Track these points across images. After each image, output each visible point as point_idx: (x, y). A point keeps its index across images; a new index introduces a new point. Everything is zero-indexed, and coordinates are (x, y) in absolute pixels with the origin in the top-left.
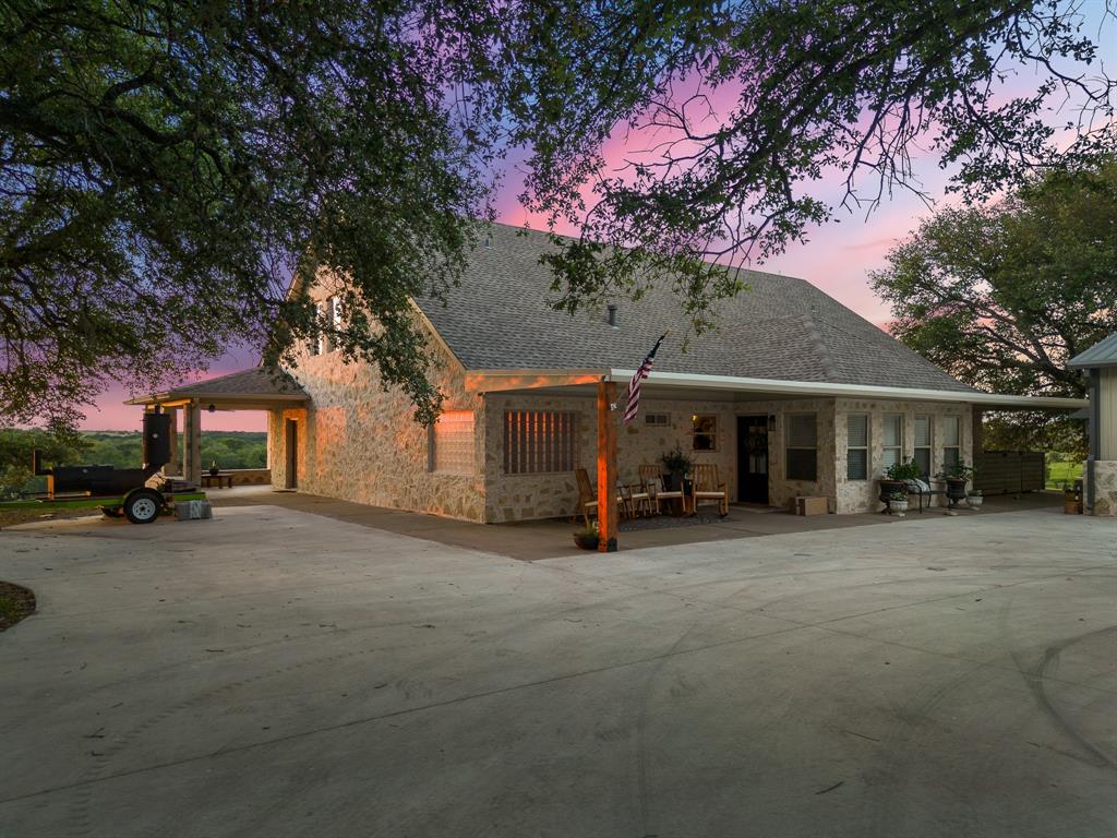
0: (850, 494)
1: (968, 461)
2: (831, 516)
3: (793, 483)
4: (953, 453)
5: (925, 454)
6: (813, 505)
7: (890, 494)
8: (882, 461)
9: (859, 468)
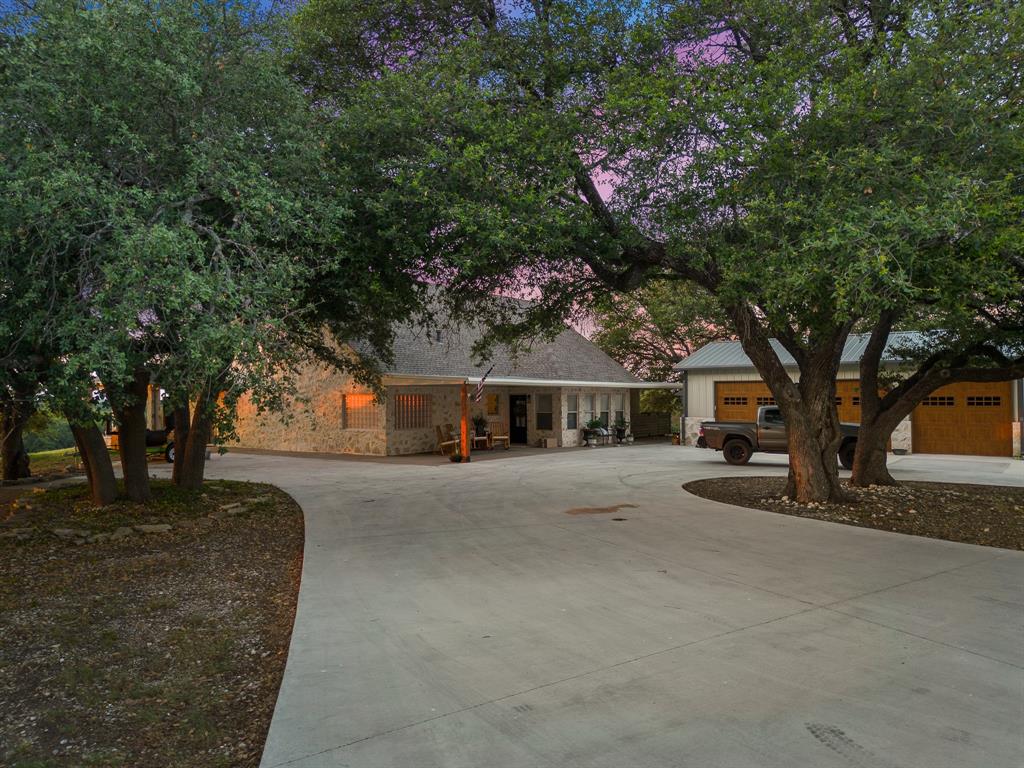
0: (569, 436)
1: (628, 418)
2: (559, 447)
3: (540, 432)
4: (620, 414)
5: (605, 415)
6: (551, 442)
7: (589, 435)
8: (584, 419)
9: (573, 424)
